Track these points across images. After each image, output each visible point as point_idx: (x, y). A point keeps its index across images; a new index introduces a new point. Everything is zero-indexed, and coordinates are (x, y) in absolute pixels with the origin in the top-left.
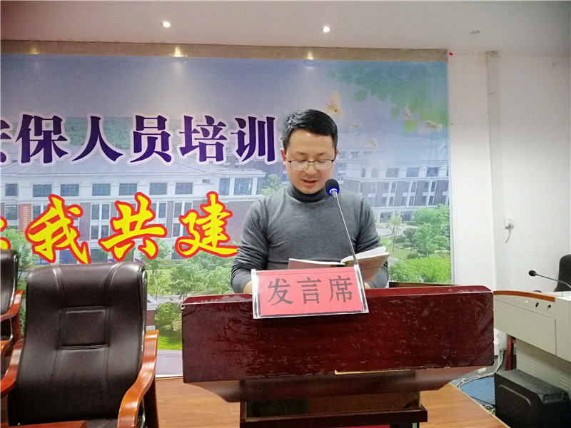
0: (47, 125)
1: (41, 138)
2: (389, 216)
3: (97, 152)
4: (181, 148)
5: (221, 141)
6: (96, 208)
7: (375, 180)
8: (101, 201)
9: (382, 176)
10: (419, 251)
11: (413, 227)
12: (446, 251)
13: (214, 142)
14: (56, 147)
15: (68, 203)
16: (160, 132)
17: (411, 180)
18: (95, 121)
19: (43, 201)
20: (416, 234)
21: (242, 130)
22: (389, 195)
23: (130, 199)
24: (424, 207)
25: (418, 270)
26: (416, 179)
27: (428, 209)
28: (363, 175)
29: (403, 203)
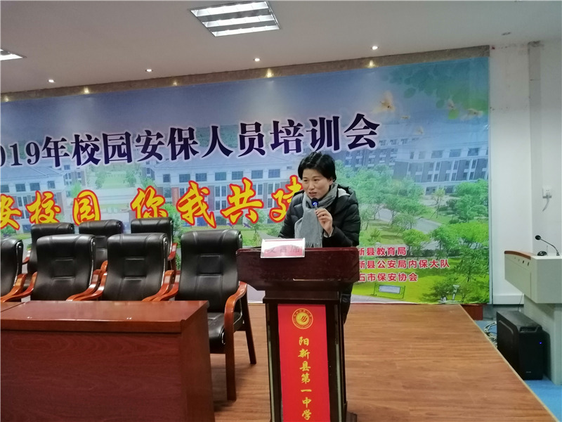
0: (185, 134)
1: (182, 143)
2: (434, 190)
3: (217, 151)
4: (272, 145)
5: (299, 138)
6: (218, 189)
7: (422, 161)
8: (220, 184)
9: (428, 158)
10: (459, 218)
11: (454, 198)
12: (484, 217)
13: (294, 138)
14: (191, 149)
15: (201, 186)
16: (257, 134)
17: (454, 160)
18: (215, 129)
19: (185, 185)
20: (457, 204)
21: (315, 128)
22: (434, 172)
23: (239, 182)
24: (465, 181)
25: (459, 233)
26: (458, 159)
27: (469, 183)
28: (412, 157)
29: (446, 178)
